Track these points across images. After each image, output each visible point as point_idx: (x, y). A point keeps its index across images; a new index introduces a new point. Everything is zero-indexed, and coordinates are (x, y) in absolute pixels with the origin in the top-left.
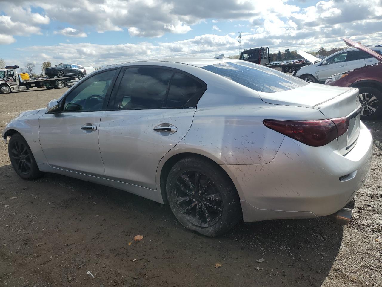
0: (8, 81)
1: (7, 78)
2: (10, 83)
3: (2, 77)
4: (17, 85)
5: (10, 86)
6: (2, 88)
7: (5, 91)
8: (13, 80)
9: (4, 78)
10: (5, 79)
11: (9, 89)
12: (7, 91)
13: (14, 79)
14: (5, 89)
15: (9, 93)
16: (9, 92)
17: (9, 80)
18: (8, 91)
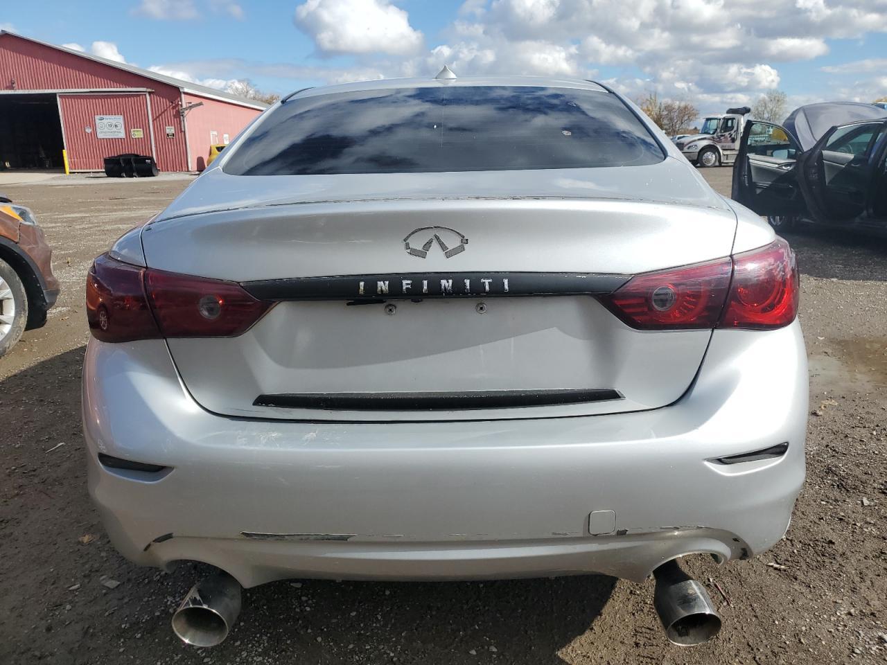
0: (720, 142)
1: (719, 134)
2: (724, 144)
3: (711, 133)
4: (734, 149)
5: (721, 151)
6: (705, 155)
7: (708, 160)
8: (729, 139)
9: (714, 133)
10: (715, 135)
11: (718, 158)
12: (713, 162)
13: (733, 136)
14: (710, 157)
15: (717, 166)
16: (717, 164)
17: (722, 138)
18: (715, 161)
